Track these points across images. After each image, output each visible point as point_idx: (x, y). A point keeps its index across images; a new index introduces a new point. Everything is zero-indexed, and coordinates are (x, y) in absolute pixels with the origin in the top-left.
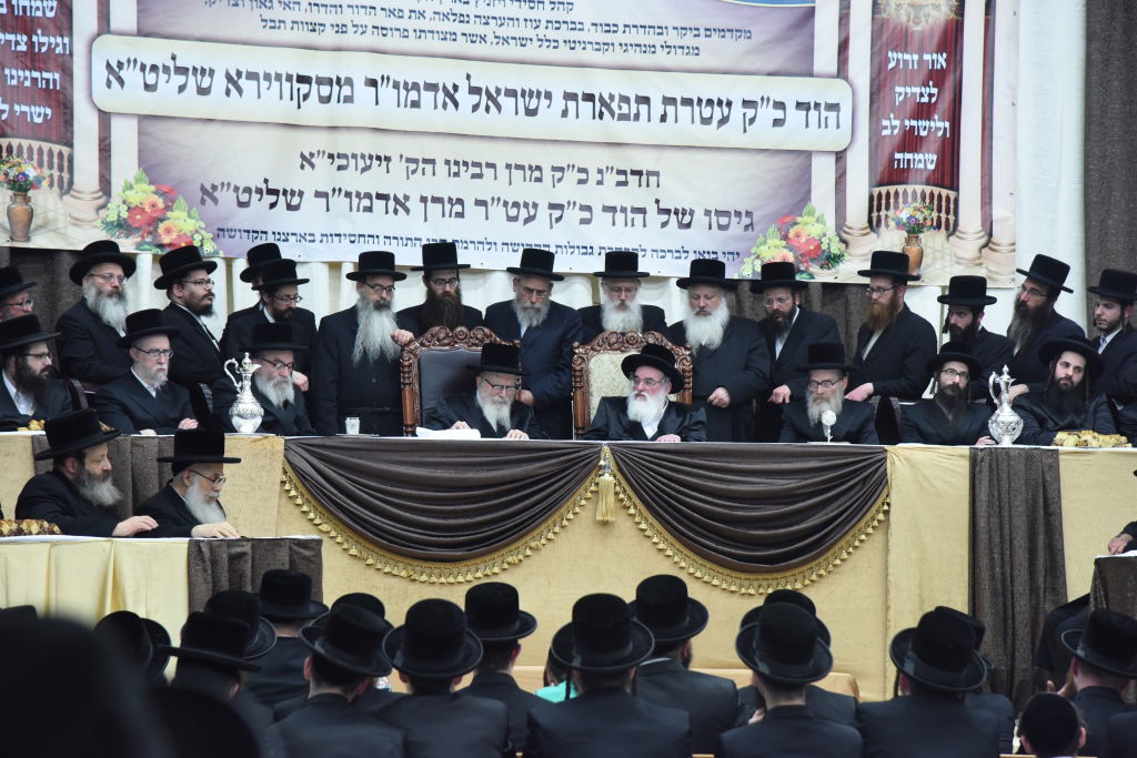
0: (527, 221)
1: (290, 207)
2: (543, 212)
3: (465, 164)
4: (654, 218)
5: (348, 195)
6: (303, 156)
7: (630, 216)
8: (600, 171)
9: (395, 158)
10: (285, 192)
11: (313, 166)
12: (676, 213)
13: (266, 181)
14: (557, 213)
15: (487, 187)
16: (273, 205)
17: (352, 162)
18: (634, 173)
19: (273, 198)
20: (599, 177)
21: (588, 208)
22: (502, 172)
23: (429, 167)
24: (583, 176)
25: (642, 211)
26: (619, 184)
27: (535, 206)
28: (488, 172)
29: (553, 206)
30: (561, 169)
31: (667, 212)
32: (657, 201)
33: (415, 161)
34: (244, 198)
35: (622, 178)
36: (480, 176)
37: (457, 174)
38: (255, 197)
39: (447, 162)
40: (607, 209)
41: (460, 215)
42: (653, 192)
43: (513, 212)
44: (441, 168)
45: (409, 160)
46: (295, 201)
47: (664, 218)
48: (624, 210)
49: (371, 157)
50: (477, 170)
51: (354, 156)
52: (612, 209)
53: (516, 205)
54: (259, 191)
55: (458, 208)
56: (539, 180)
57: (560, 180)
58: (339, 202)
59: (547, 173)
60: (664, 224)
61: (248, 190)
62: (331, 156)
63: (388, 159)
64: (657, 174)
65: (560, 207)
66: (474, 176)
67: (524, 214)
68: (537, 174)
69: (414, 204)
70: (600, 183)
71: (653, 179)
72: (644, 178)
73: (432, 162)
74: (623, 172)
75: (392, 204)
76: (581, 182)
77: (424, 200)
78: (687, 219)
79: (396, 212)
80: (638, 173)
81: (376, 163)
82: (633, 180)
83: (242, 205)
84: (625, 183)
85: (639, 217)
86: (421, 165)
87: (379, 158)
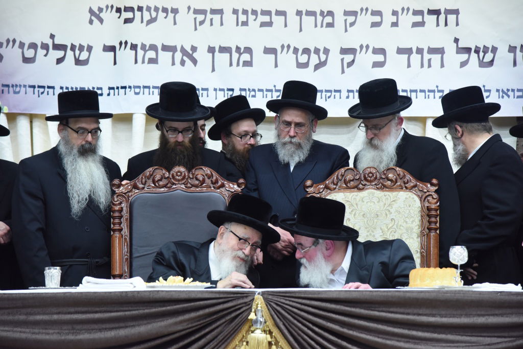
0: (317, 67)
1: (78, 62)
2: (335, 58)
3: (254, 12)
4: (453, 57)
5: (134, 47)
6: (91, 11)
7: (427, 56)
8: (395, 13)
9: (183, 10)
10: (73, 48)
11: (101, 21)
12: (477, 51)
13: (52, 36)
14: (348, 58)
15: (276, 36)
16: (60, 61)
17: (138, 14)
18: (431, 12)
19: (60, 54)
20: (394, 19)
21: (382, 51)
22: (293, 19)
23: (217, 18)
24: (377, 19)
25: (440, 51)
26: (415, 25)
27: (326, 51)
28: (278, 20)
29: (344, 51)
30: (354, 13)
31: (468, 50)
32: (456, 41)
33: (203, 12)
34: (29, 53)
35: (419, 19)
36: (270, 24)
37: (245, 24)
38: (41, 52)
39: (235, 12)
40: (400, 51)
41: (248, 64)
42: (452, 31)
43: (303, 59)
44: (229, 17)
45: (197, 12)
46: (84, 56)
47: (465, 57)
48: (420, 51)
49: (156, 9)
50: (266, 19)
51: (140, 9)
52: (408, 51)
53: (306, 51)
54: (45, 47)
55: (246, 57)
56: (331, 25)
57: (352, 24)
58: (125, 55)
59: (339, 19)
60: (464, 64)
61: (33, 46)
62: (119, 10)
63: (175, 11)
64: (456, 12)
65: (352, 51)
66: (263, 24)
67: (314, 60)
68: (329, 19)
69: (202, 55)
70: (395, 24)
71: (452, 18)
72: (442, 17)
73: (220, 12)
74: (421, 13)
75: (178, 55)
76: (375, 25)
77: (211, 50)
78: (489, 57)
79: (183, 63)
80: (436, 12)
81: (162, 15)
82: (430, 20)
83: (26, 60)
84: (422, 24)
85: (436, 58)
86: (209, 16)
87: (165, 10)
